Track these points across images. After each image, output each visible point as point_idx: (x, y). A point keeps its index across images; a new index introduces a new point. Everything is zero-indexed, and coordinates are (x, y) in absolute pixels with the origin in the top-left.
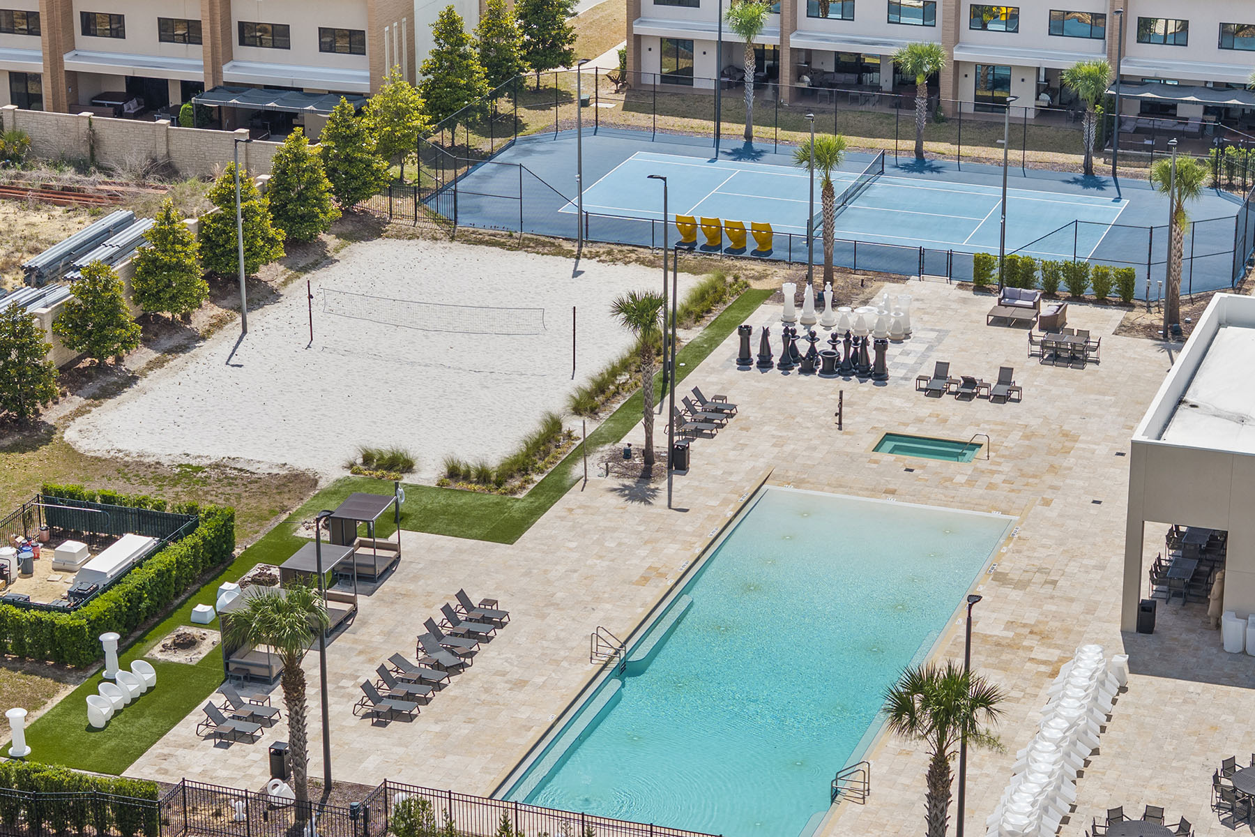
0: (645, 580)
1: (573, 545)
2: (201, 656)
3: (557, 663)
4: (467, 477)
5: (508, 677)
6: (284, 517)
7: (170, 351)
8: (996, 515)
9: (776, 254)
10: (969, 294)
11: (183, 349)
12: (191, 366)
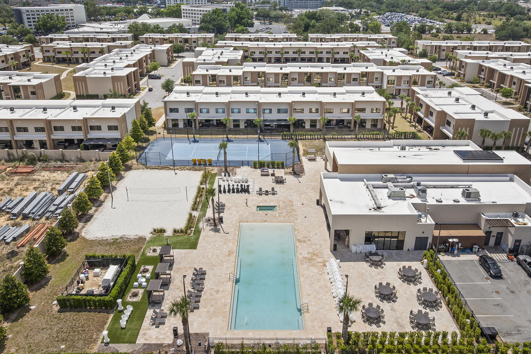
0: (229, 255)
1: (210, 247)
2: (140, 298)
3: (222, 283)
4: (178, 232)
5: (214, 290)
6: (142, 250)
7: (98, 207)
8: (288, 223)
9: (213, 164)
10: (253, 169)
11: (100, 205)
12: (104, 210)
